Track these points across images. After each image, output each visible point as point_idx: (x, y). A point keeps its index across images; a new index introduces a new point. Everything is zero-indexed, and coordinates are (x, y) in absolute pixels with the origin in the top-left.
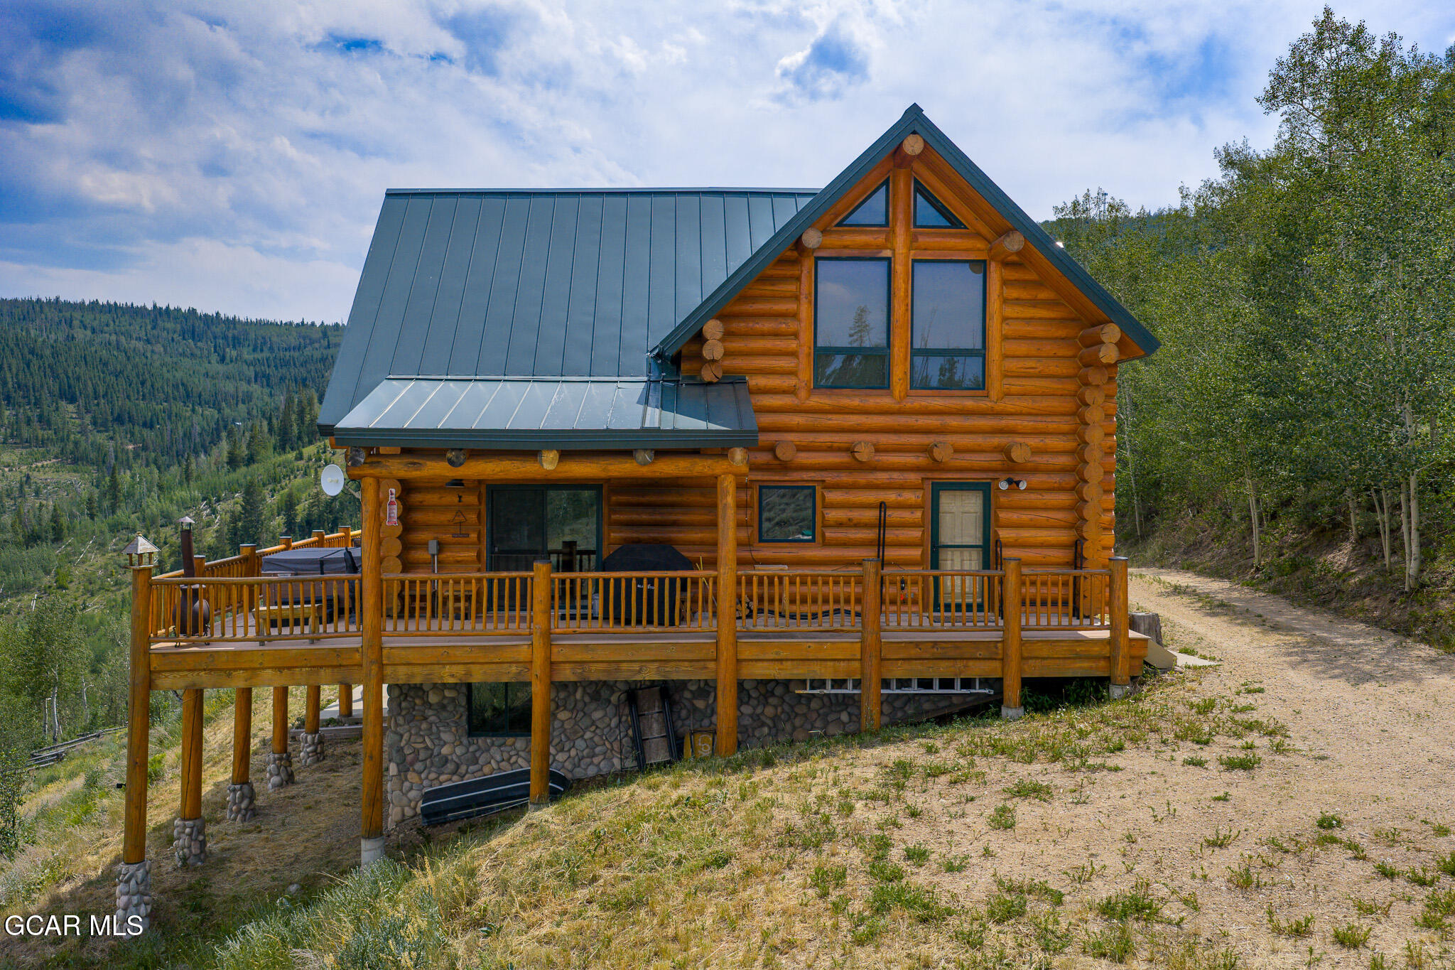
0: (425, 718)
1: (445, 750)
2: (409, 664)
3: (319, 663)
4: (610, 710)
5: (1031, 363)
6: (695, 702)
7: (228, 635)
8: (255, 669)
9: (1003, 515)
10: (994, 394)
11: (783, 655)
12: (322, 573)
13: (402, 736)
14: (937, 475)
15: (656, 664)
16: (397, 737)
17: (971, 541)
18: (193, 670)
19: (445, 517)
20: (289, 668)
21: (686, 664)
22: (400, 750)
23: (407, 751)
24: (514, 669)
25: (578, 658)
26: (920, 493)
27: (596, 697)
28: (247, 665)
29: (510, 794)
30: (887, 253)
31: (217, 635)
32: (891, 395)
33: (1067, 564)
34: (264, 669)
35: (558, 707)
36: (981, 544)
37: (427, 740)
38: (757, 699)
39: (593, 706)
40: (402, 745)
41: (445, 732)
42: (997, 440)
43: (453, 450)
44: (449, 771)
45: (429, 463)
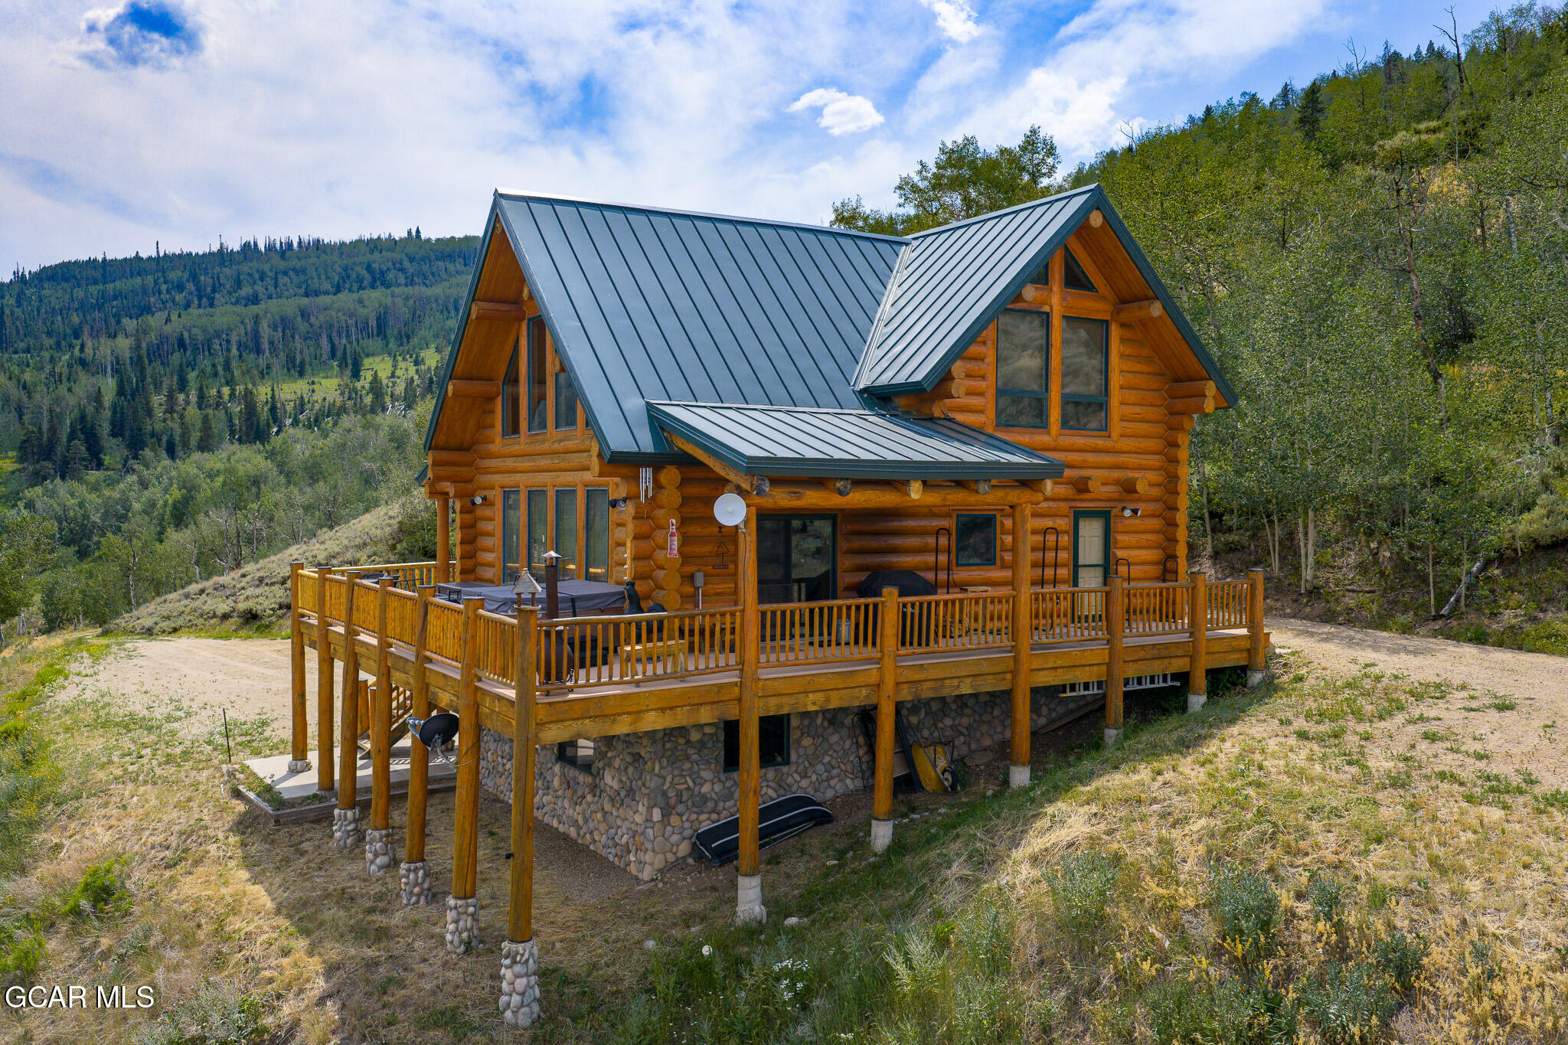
0: (688, 758)
1: (705, 789)
2: (780, 695)
3: (702, 700)
4: (844, 732)
5: (1137, 409)
6: (910, 718)
7: (616, 679)
8: (639, 712)
9: (1119, 537)
10: (1115, 435)
11: (1059, 663)
12: (575, 616)
13: (664, 778)
14: (1078, 504)
15: (970, 679)
16: (662, 780)
17: (1095, 562)
18: (578, 719)
19: (706, 549)
20: (671, 708)
21: (991, 677)
22: (664, 794)
23: (671, 794)
24: (864, 692)
25: (916, 677)
26: (1066, 520)
27: (832, 721)
28: (630, 710)
29: (791, 823)
30: (1046, 309)
31: (581, 682)
32: (1049, 433)
33: (1157, 579)
34: (648, 711)
35: (802, 734)
36: (1100, 563)
37: (688, 779)
38: (956, 711)
39: (830, 730)
40: (665, 788)
41: (705, 770)
42: (1117, 474)
43: (842, 479)
44: (709, 809)
45: (808, 493)
